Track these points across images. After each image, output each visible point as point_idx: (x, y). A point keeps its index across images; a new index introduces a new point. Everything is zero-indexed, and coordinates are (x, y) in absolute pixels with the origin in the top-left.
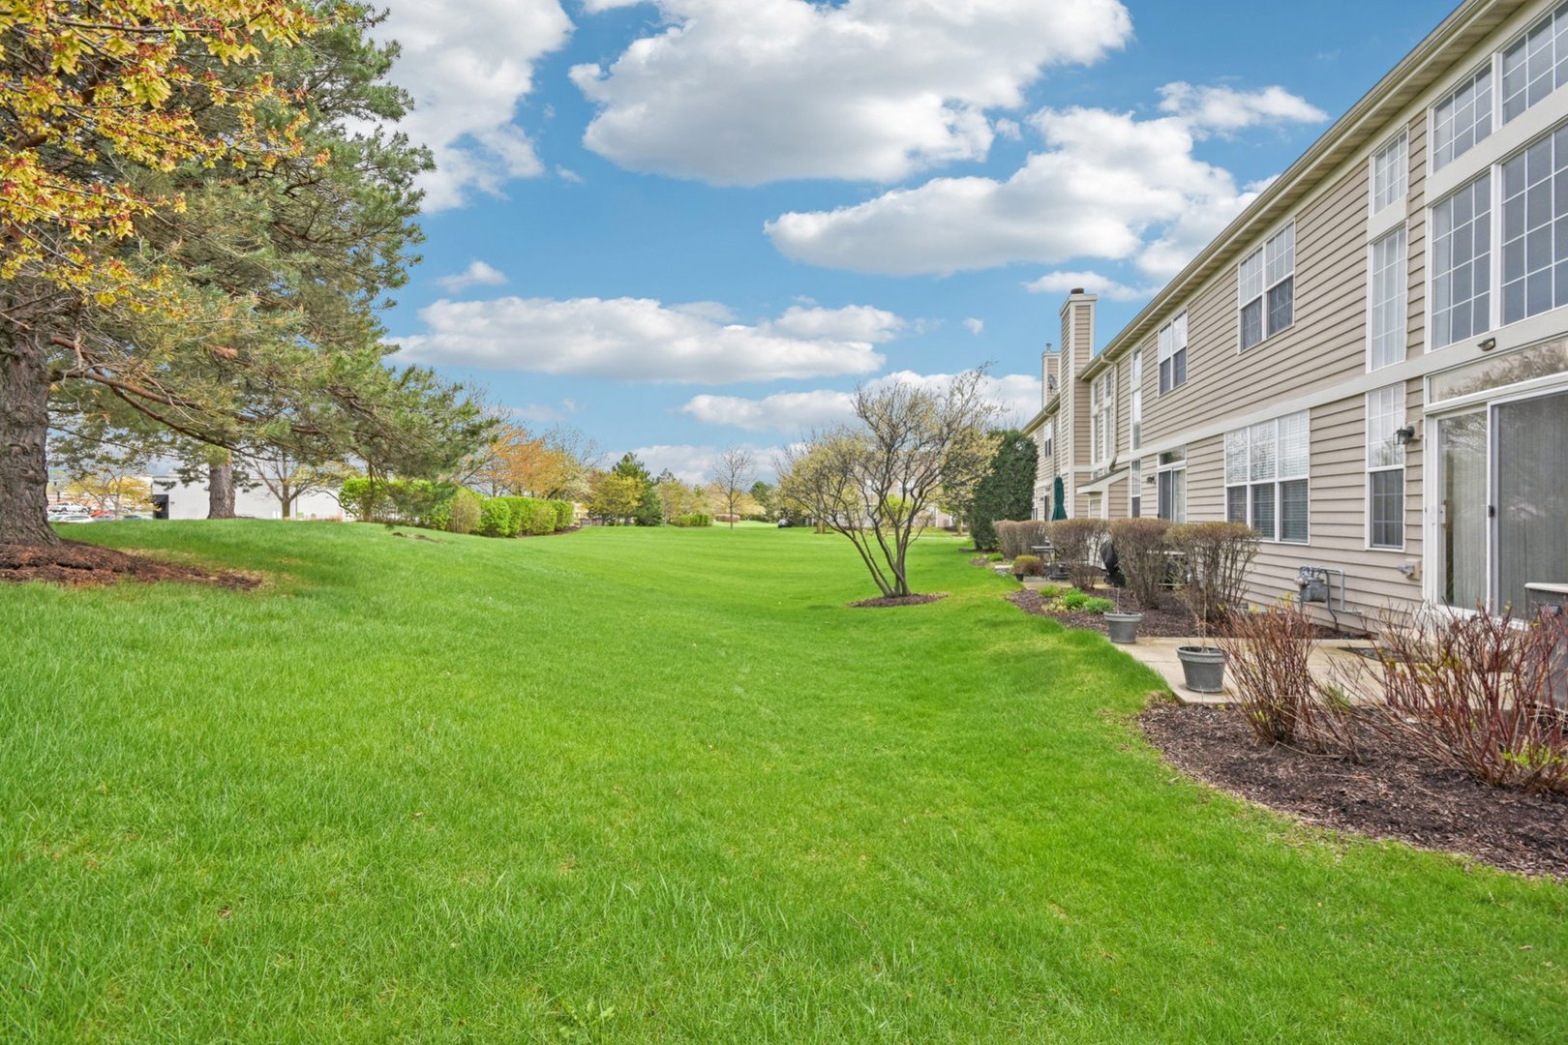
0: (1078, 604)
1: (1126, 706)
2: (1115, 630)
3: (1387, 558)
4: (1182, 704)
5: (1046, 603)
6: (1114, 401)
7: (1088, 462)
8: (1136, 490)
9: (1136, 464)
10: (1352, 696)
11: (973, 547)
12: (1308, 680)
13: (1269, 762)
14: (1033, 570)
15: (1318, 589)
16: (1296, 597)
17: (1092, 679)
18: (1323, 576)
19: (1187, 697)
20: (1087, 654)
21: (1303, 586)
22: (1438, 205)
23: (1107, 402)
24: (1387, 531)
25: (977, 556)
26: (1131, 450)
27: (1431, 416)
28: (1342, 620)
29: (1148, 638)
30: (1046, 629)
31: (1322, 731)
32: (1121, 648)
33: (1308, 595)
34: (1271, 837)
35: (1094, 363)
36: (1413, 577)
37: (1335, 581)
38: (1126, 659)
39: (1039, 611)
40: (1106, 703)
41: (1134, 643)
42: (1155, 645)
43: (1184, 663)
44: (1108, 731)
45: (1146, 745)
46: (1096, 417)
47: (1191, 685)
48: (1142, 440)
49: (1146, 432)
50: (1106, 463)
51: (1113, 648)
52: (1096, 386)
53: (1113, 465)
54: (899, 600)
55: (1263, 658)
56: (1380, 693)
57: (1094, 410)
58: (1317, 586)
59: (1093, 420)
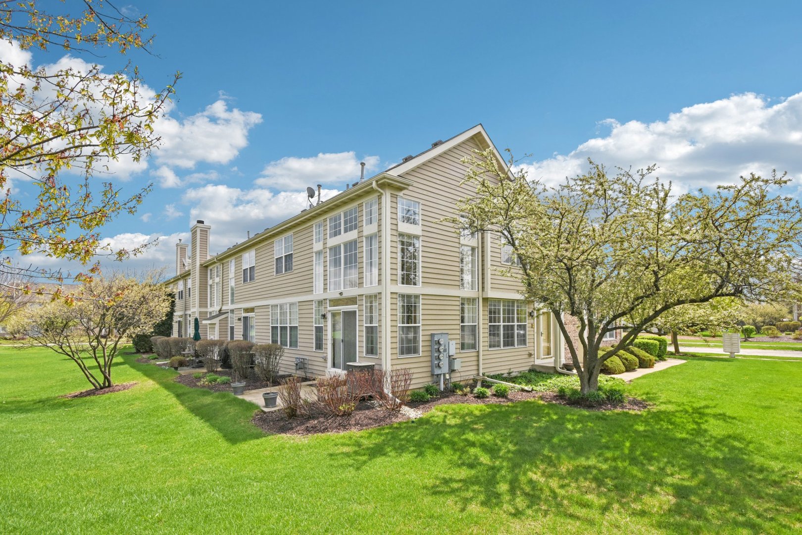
0: (215, 380)
1: (247, 418)
2: (236, 391)
3: (319, 354)
4: (265, 413)
5: (198, 381)
6: (221, 280)
7: (207, 307)
8: (232, 323)
9: (232, 311)
10: (310, 400)
11: (134, 350)
12: (300, 398)
13: (290, 423)
14: (182, 364)
15: (301, 365)
16: (294, 368)
17: (232, 410)
18: (302, 360)
19: (266, 410)
20: (227, 401)
21: (297, 364)
22: (331, 249)
23: (217, 280)
24: (319, 346)
25: (139, 356)
26: (230, 304)
27: (329, 311)
28: (308, 375)
29: (247, 391)
30: (204, 394)
31: (303, 411)
32: (240, 397)
33: (298, 367)
34: (292, 441)
35: (210, 260)
36: (325, 359)
37: (306, 362)
38: (243, 401)
39: (196, 386)
40: (240, 418)
41: (243, 394)
42: (250, 394)
43: (265, 399)
44: (243, 426)
45: (256, 428)
46: (211, 285)
47: (267, 406)
48: (235, 301)
49: (237, 298)
50: (216, 308)
51: (237, 398)
52: (211, 270)
53: (220, 310)
54: (107, 390)
55: (289, 393)
56: (316, 398)
57: (210, 282)
58: (301, 364)
59: (209, 287)
